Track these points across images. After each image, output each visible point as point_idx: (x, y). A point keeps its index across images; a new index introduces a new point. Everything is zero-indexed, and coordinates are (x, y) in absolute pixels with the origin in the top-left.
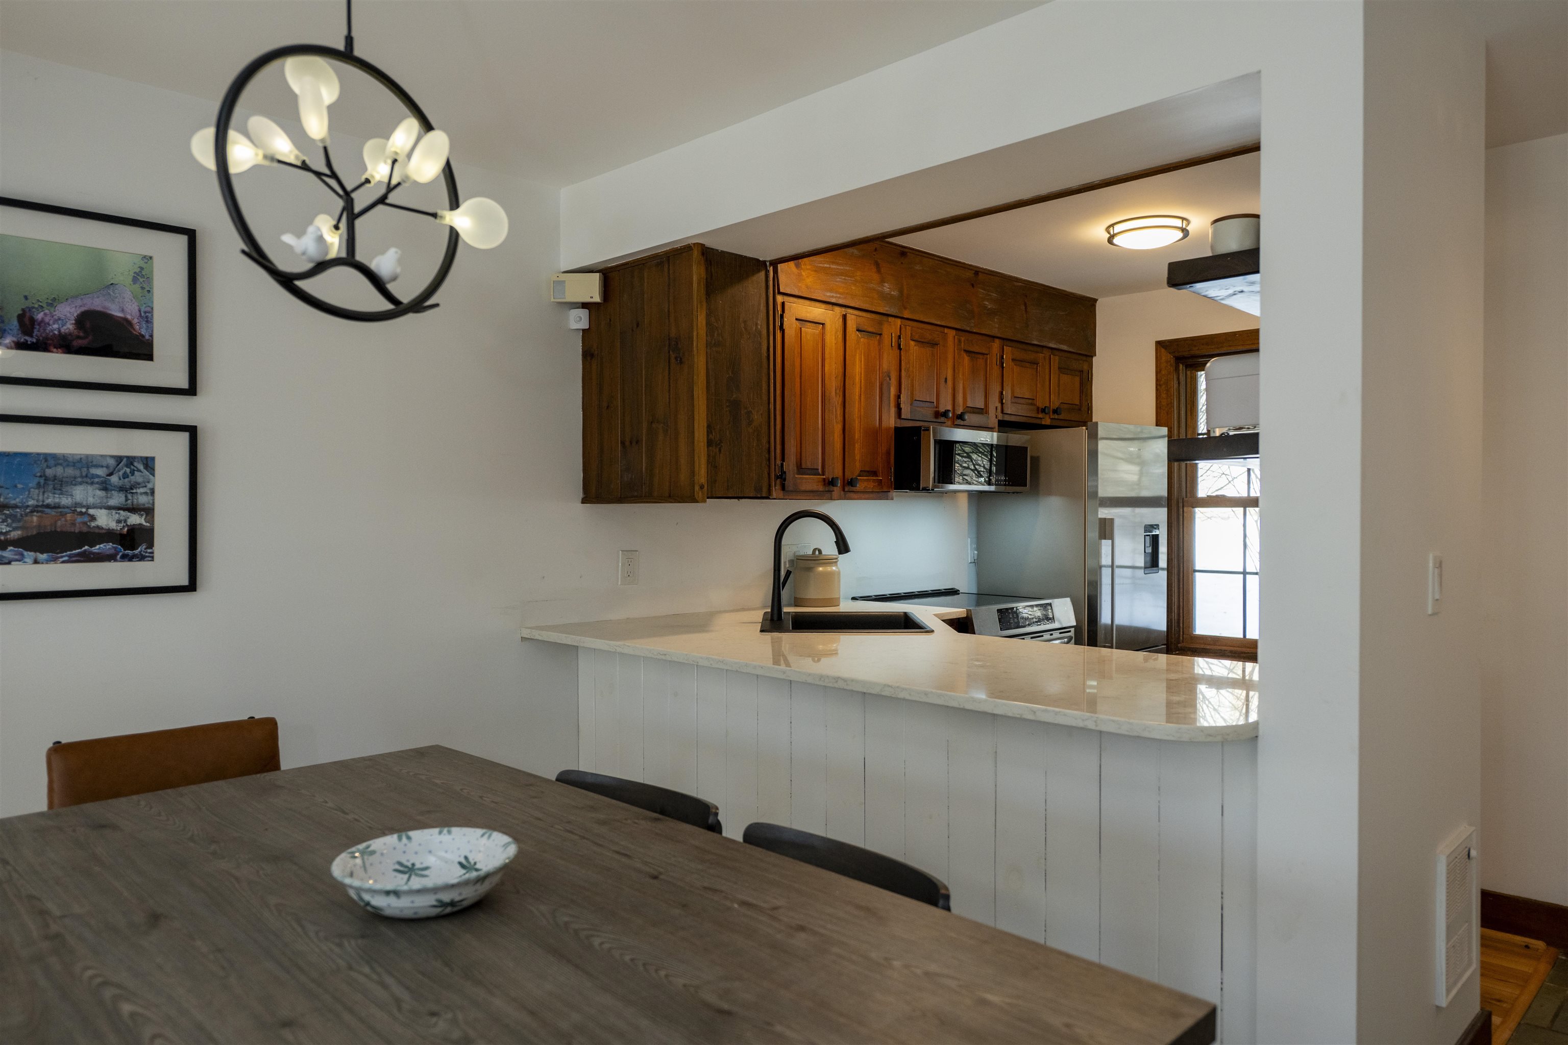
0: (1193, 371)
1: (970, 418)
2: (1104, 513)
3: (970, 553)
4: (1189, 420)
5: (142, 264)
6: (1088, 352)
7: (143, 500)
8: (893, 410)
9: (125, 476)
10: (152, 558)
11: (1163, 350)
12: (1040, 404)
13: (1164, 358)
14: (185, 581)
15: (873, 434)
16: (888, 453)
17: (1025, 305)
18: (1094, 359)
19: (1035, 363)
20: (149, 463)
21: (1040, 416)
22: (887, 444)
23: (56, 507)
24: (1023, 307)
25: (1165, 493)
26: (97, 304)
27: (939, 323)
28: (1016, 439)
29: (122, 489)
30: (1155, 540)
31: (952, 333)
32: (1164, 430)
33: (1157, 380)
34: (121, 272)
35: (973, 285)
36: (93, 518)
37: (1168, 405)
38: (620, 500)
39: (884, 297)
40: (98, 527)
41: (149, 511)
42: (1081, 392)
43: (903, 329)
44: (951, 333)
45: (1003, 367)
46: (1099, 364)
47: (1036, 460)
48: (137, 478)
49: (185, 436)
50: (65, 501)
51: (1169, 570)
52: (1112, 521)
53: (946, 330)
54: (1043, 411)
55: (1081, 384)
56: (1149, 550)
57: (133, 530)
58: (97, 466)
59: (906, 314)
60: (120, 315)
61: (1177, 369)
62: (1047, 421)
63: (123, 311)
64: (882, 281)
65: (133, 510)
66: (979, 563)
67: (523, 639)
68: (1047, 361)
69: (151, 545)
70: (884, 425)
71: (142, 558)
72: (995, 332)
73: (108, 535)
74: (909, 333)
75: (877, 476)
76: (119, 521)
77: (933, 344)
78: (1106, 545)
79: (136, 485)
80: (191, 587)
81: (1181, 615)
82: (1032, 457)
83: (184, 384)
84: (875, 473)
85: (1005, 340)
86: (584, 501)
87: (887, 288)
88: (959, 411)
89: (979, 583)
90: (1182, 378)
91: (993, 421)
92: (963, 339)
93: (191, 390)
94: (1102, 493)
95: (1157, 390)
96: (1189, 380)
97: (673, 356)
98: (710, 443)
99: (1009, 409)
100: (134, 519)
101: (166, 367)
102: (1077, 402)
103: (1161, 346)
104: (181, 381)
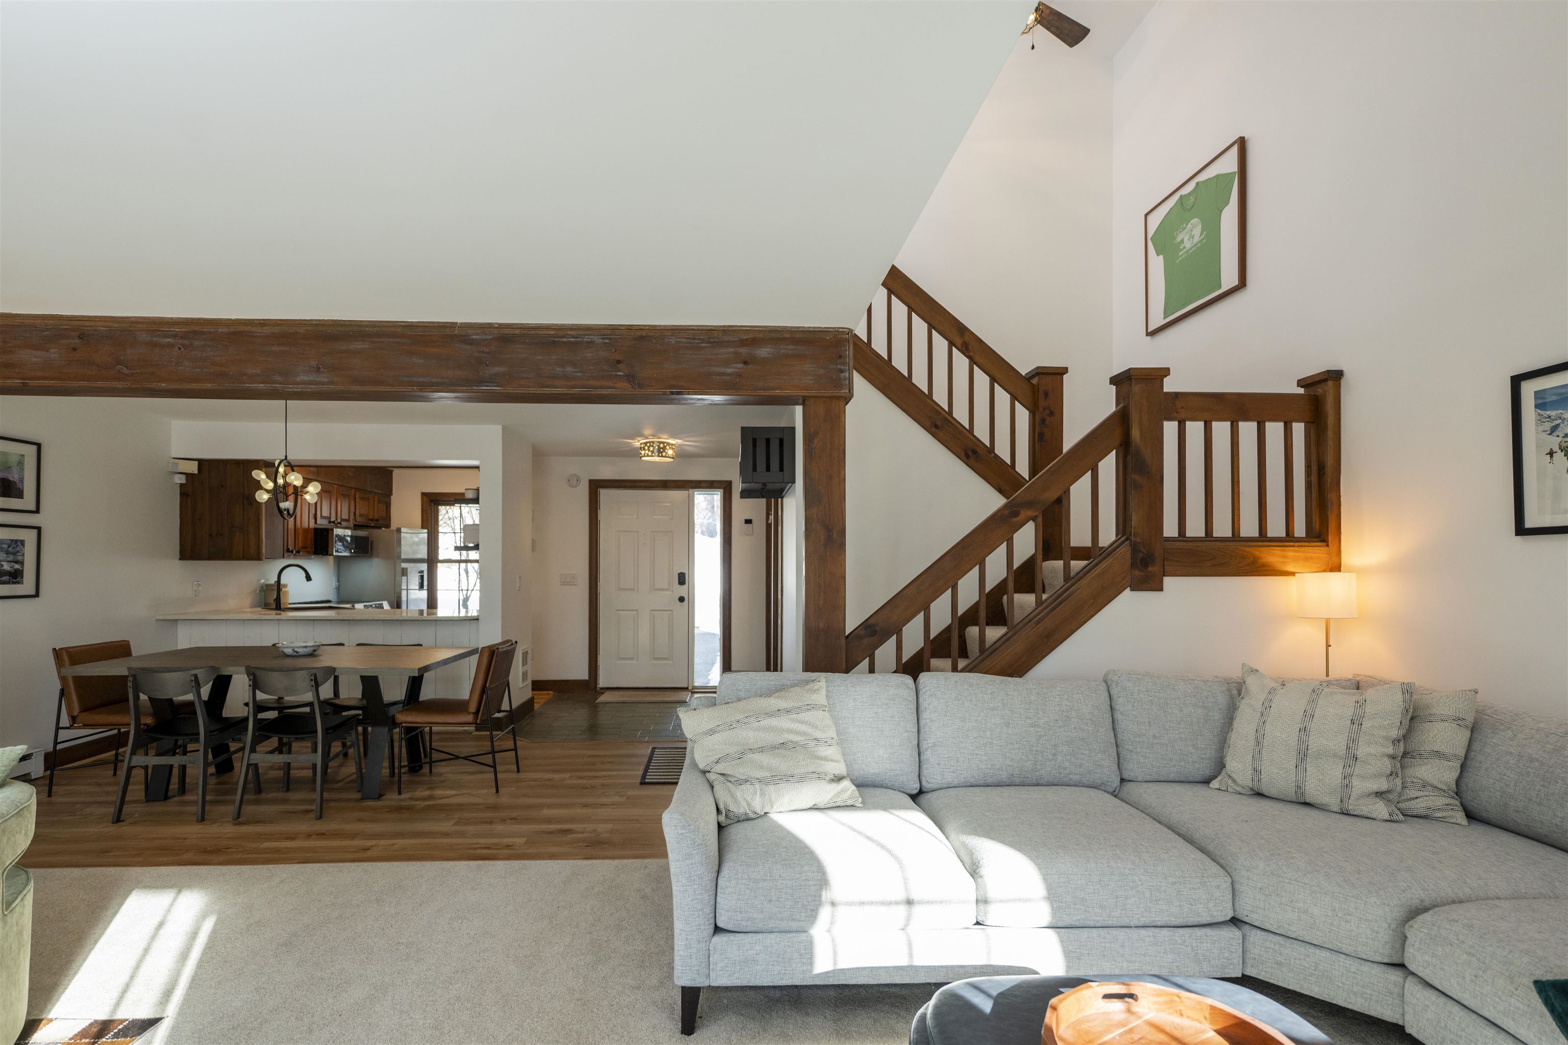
0: (437, 508)
1: (344, 524)
2: (404, 565)
3: (334, 584)
4: (435, 527)
5: (20, 458)
6: (390, 493)
7: (20, 558)
8: (313, 521)
9: (14, 548)
10: (22, 583)
11: (424, 497)
12: (371, 518)
13: (424, 501)
14: (34, 593)
15: (306, 531)
16: (311, 539)
18: (392, 497)
19: (369, 499)
20: (22, 542)
21: (370, 522)
22: (311, 536)
25: (426, 557)
26: (3, 475)
28: (361, 533)
29: (13, 554)
30: (422, 577)
31: (336, 486)
32: (426, 531)
33: (422, 509)
34: (13, 460)
36: (2, 566)
37: (426, 521)
38: (209, 558)
40: (4, 570)
41: (22, 563)
42: (386, 511)
45: (356, 501)
46: (394, 499)
47: (372, 542)
48: (18, 549)
49: (35, 532)
51: (428, 590)
52: (407, 569)
53: (334, 485)
54: (372, 520)
55: (387, 507)
56: (420, 581)
57: (16, 571)
58: (4, 544)
60: (12, 479)
61: (431, 505)
62: (373, 525)
63: (13, 478)
65: (16, 562)
66: (338, 589)
67: (157, 620)
68: (373, 498)
69: (22, 577)
70: (311, 526)
71: (18, 583)
72: (353, 486)
73: (7, 573)
75: (308, 549)
76: (11, 567)
78: (404, 578)
79: (18, 552)
80: (36, 595)
81: (432, 608)
82: (370, 541)
83: (33, 508)
84: (306, 548)
85: (357, 489)
86: (180, 559)
88: (339, 521)
89: (338, 597)
90: (433, 510)
91: (352, 525)
93: (37, 511)
94: (403, 557)
95: (422, 513)
96: (435, 511)
97: (246, 502)
99: (358, 519)
100: (17, 566)
101: (28, 501)
102: (385, 516)
103: (423, 494)
104: (33, 507)
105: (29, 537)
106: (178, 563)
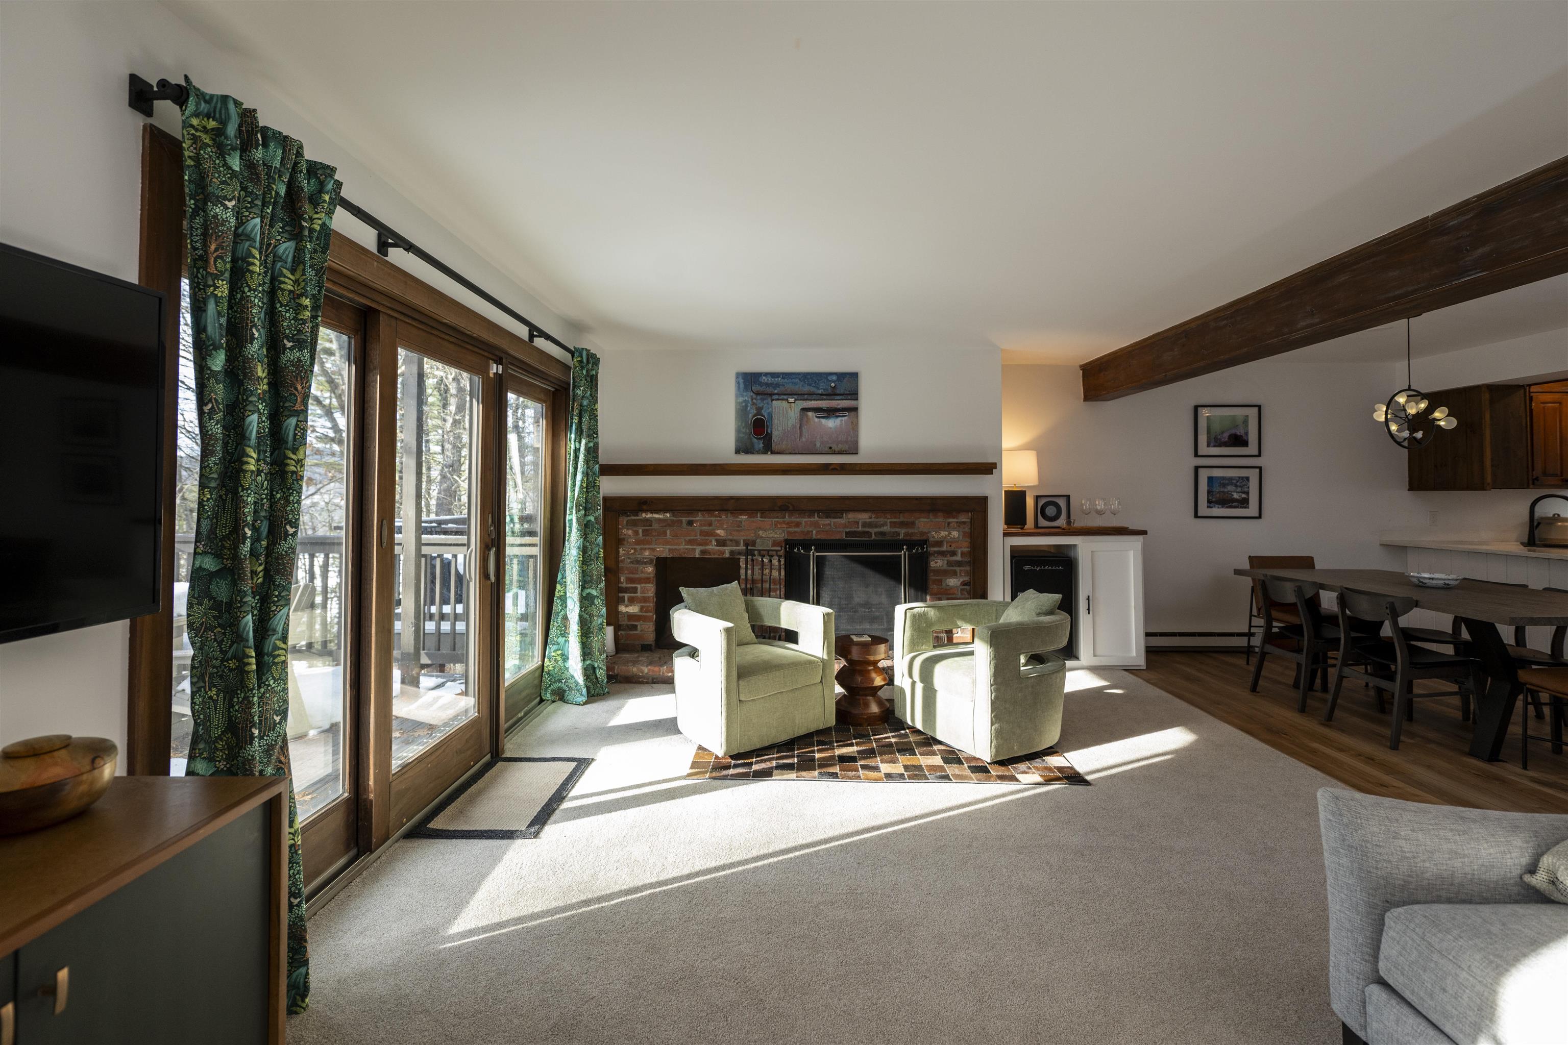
5: (1245, 418)
7: (1246, 490)
9: (1242, 483)
10: (1249, 508)
14: (1257, 515)
20: (1248, 479)
23: (1223, 492)
26: (1233, 431)
29: (1240, 487)
34: (1241, 420)
36: (1234, 495)
38: (1436, 488)
40: (1235, 498)
41: (1247, 493)
48: (1245, 483)
49: (1258, 470)
50: (1226, 490)
57: (1244, 499)
58: (1235, 480)
60: (1240, 433)
65: (1244, 493)
67: (1382, 545)
69: (1248, 503)
71: (1245, 507)
73: (1236, 500)
76: (1240, 496)
79: (1245, 485)
80: (1260, 517)
86: (1409, 490)
93: (1259, 455)
98: (1492, 466)
100: (1244, 496)
101: (1252, 449)
104: (1256, 453)
105: (1253, 475)
106: (1406, 493)
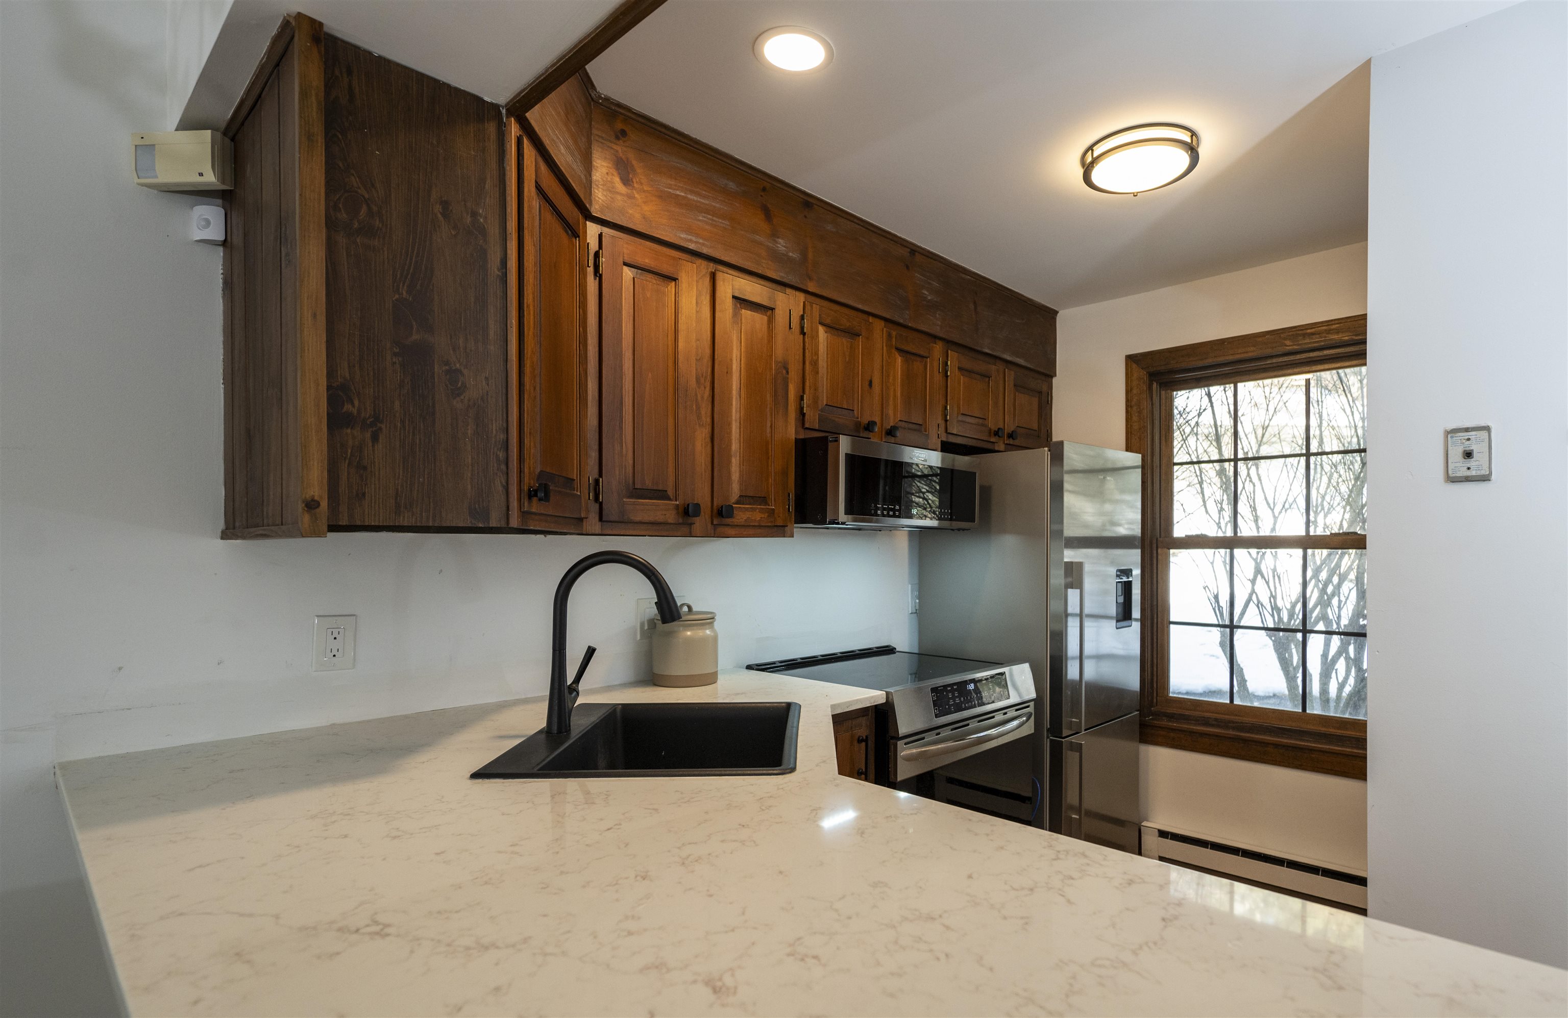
0: (1169, 391)
1: (903, 435)
2: (1071, 555)
3: (909, 601)
4: (1163, 447)
6: (1047, 371)
8: (793, 415)
11: (1134, 366)
12: (992, 425)
13: (1135, 375)
16: (785, 473)
17: (975, 303)
18: (1055, 378)
19: (986, 376)
21: (992, 438)
22: (783, 460)
24: (972, 306)
25: (1138, 532)
27: (860, 306)
28: (962, 462)
30: (1127, 588)
32: (1137, 458)
33: (1127, 400)
35: (907, 267)
37: (1140, 429)
39: (777, 258)
42: (1040, 416)
43: (808, 307)
44: (878, 325)
45: (947, 376)
46: (1060, 386)
47: (986, 491)
51: (1143, 620)
52: (1080, 565)
53: (871, 319)
54: (996, 433)
55: (1040, 407)
56: (1121, 600)
59: (811, 287)
61: (1150, 388)
62: (1001, 447)
64: (774, 235)
66: (920, 614)
68: (1001, 376)
70: (778, 434)
72: (937, 330)
74: (816, 314)
75: (766, 504)
77: (853, 334)
78: (1073, 595)
81: (1155, 673)
82: (981, 487)
84: (764, 500)
85: (950, 343)
86: (225, 535)
87: (781, 245)
88: (889, 424)
89: (920, 639)
90: (1158, 400)
91: (935, 442)
92: (894, 333)
94: (1069, 532)
95: (1127, 412)
96: (1163, 401)
99: (955, 428)
102: (1035, 427)
103: (1132, 360)
